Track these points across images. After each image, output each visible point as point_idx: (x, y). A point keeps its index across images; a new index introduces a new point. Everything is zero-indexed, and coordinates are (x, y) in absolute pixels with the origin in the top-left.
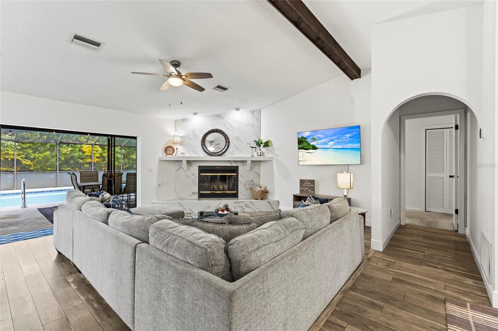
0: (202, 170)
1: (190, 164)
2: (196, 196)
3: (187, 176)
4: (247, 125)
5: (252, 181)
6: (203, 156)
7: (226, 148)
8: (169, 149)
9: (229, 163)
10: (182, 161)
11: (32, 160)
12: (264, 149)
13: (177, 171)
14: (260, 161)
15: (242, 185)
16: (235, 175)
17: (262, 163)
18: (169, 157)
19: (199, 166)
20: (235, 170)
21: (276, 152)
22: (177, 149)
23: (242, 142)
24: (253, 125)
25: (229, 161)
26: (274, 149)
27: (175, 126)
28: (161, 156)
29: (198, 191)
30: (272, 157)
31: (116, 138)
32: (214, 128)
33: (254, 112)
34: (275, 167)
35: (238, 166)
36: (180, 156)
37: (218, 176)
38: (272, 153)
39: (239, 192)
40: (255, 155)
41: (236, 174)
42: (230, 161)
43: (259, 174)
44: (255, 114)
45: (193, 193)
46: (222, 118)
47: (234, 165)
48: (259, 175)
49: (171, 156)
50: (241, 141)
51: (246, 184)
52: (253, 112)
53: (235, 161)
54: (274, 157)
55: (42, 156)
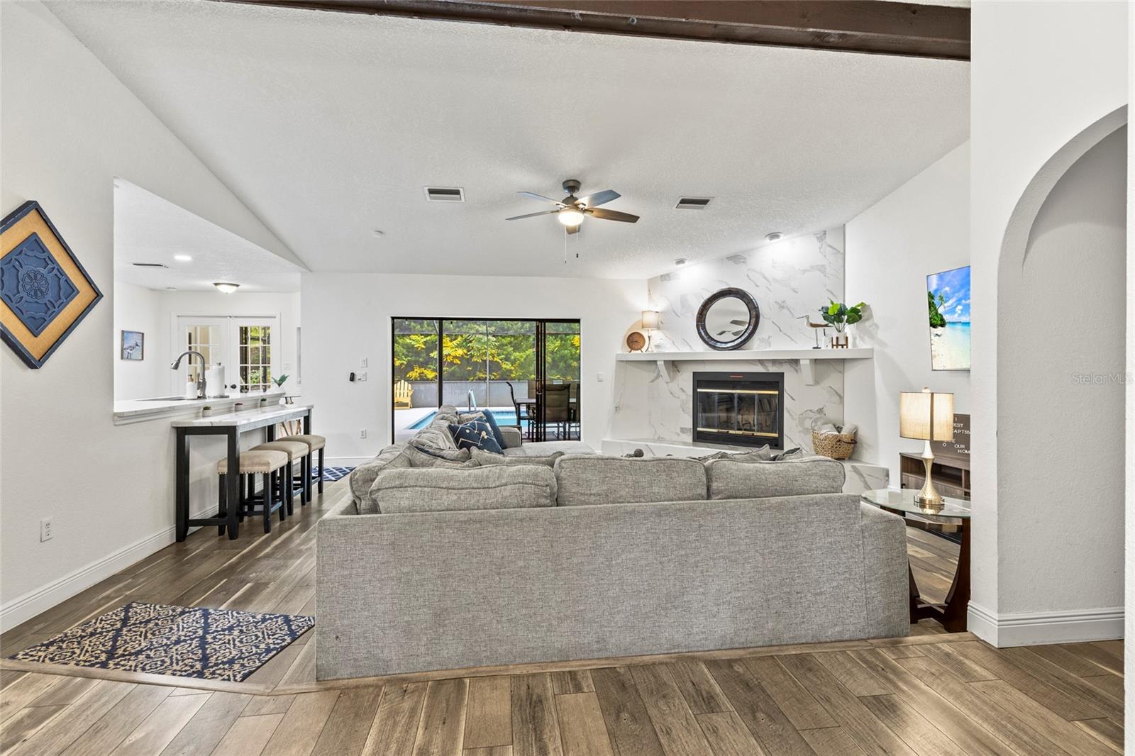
0: (701, 380)
1: (676, 367)
2: (689, 438)
3: (671, 393)
4: (805, 271)
5: (820, 411)
6: (702, 351)
7: (749, 331)
8: (634, 340)
9: (759, 365)
10: (656, 361)
11: (513, 363)
12: (849, 329)
13: (652, 381)
14: (843, 361)
15: (795, 420)
16: (776, 395)
17: (847, 366)
18: (636, 355)
19: (694, 373)
20: (775, 381)
21: (881, 335)
22: (649, 337)
23: (791, 313)
24: (822, 269)
25: (761, 362)
26: (877, 327)
27: (649, 291)
28: (620, 352)
29: (692, 427)
30: (872, 350)
31: (547, 324)
32: (725, 287)
33: (825, 234)
34: (877, 373)
35: (783, 373)
36: (655, 352)
37: (736, 396)
38: (872, 337)
39: (785, 437)
40: (825, 344)
41: (777, 392)
42: (762, 360)
43: (841, 393)
44: (829, 240)
45: (683, 430)
46: (743, 262)
47: (773, 369)
48: (841, 398)
49: (639, 352)
50: (789, 310)
51: (805, 418)
52: (822, 236)
53: (774, 362)
54: (877, 347)
55: (524, 356)
